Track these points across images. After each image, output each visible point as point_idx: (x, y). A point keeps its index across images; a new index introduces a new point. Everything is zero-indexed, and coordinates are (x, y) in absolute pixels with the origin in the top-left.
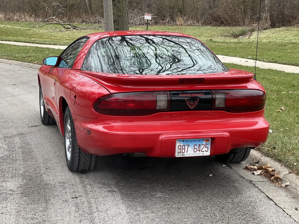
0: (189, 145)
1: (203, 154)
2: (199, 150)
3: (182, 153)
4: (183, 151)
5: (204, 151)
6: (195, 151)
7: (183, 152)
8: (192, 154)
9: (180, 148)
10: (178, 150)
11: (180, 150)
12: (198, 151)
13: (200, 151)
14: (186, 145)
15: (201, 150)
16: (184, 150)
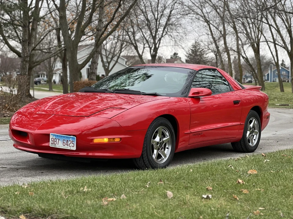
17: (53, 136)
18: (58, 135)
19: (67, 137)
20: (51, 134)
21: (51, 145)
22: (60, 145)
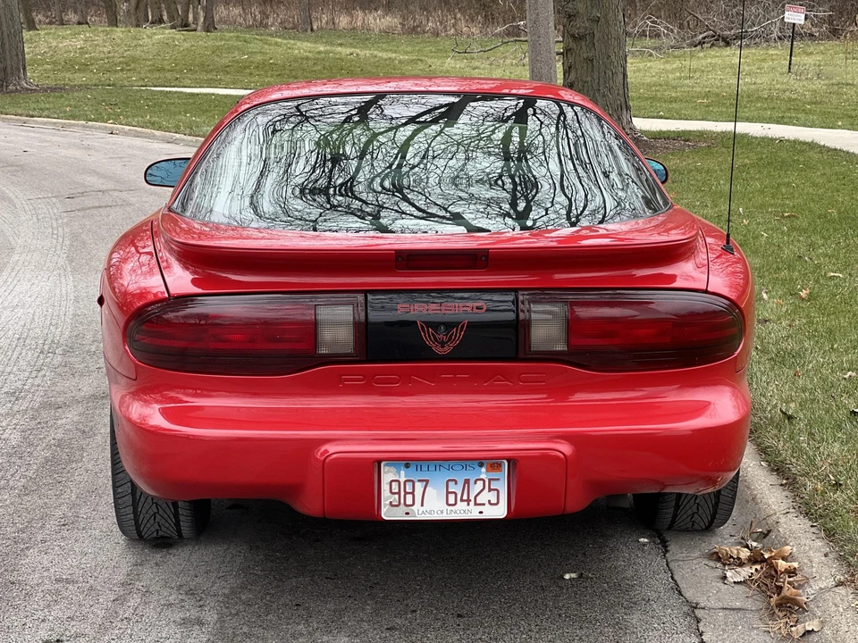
0: (427, 481)
1: (481, 512)
2: (465, 497)
3: (403, 509)
4: (409, 501)
5: (484, 504)
6: (452, 500)
7: (407, 503)
8: (442, 512)
9: (397, 491)
10: (390, 498)
11: (397, 496)
12: (462, 500)
13: (468, 501)
14: (419, 481)
15: (472, 498)
16: (409, 497)
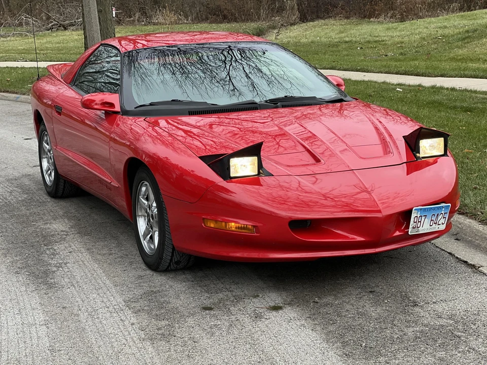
17: (418, 213)
18: (426, 208)
19: (438, 208)
20: (415, 210)
21: (411, 232)
22: (426, 227)
